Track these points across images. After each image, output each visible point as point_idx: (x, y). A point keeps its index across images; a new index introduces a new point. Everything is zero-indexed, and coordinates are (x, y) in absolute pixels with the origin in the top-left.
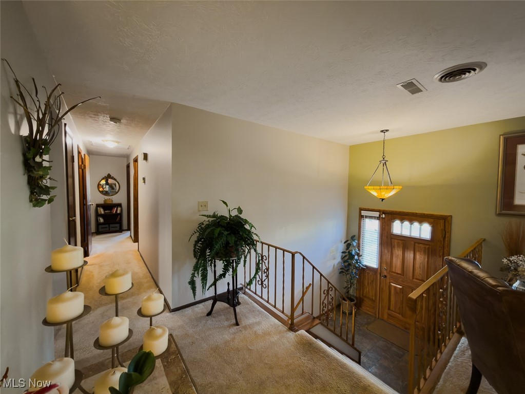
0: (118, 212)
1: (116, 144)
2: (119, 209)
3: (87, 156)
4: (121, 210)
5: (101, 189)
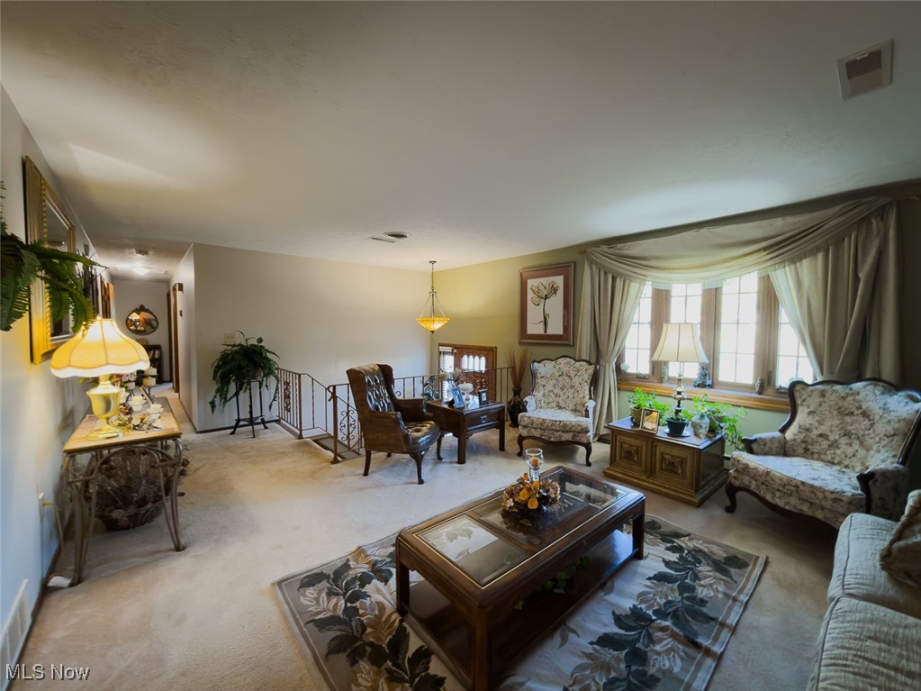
0: (157, 356)
1: (148, 270)
2: (157, 352)
3: (110, 284)
4: (161, 354)
5: (132, 328)
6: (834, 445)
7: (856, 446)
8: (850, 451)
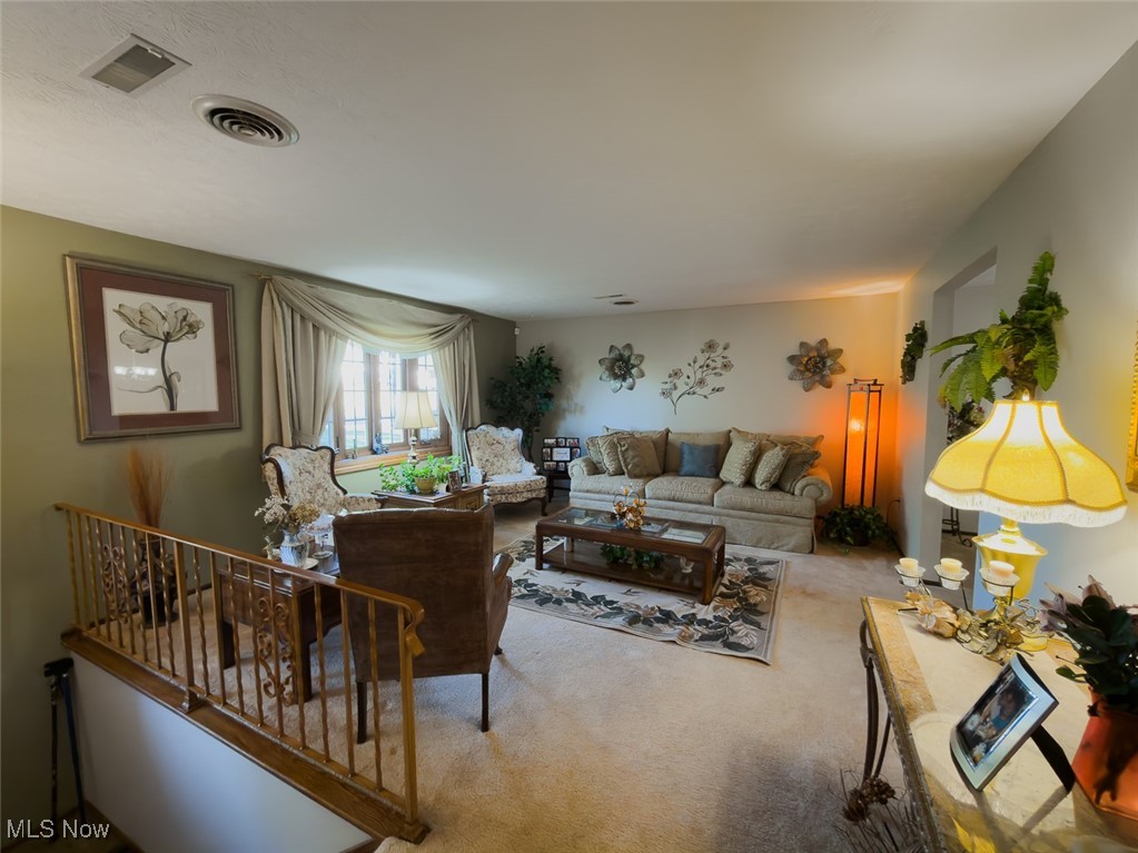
6: (492, 464)
7: (501, 460)
8: (498, 464)
